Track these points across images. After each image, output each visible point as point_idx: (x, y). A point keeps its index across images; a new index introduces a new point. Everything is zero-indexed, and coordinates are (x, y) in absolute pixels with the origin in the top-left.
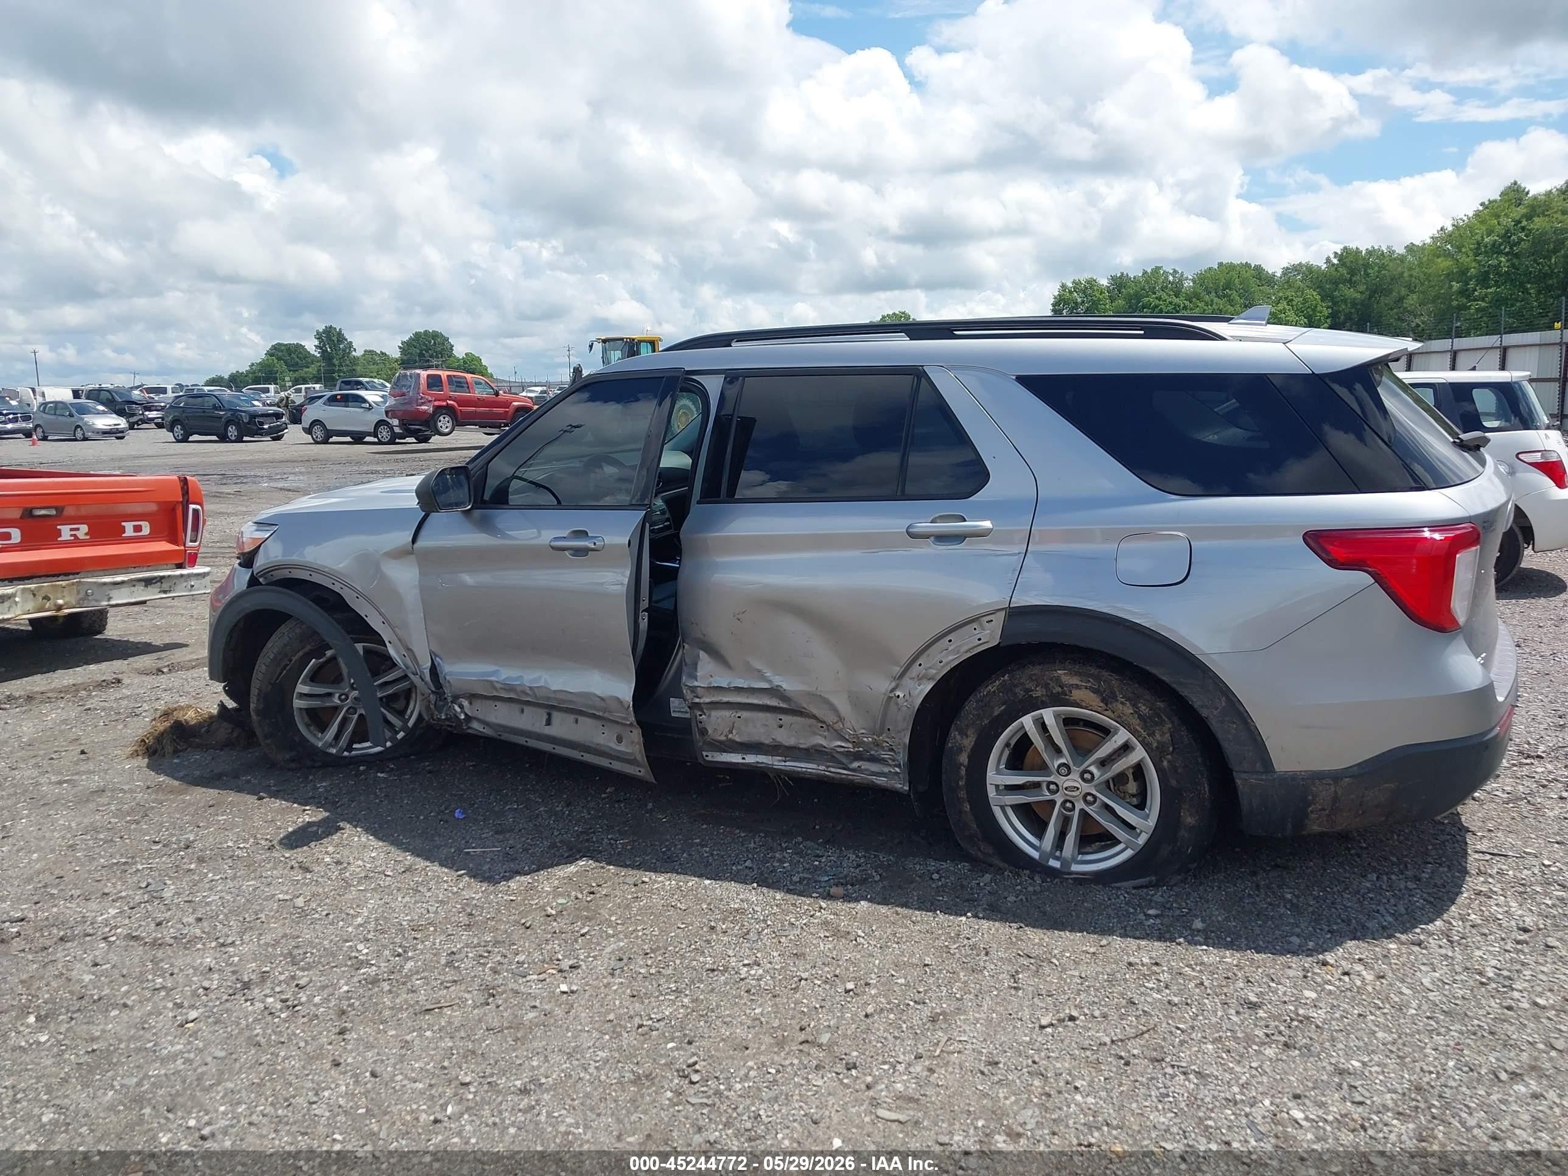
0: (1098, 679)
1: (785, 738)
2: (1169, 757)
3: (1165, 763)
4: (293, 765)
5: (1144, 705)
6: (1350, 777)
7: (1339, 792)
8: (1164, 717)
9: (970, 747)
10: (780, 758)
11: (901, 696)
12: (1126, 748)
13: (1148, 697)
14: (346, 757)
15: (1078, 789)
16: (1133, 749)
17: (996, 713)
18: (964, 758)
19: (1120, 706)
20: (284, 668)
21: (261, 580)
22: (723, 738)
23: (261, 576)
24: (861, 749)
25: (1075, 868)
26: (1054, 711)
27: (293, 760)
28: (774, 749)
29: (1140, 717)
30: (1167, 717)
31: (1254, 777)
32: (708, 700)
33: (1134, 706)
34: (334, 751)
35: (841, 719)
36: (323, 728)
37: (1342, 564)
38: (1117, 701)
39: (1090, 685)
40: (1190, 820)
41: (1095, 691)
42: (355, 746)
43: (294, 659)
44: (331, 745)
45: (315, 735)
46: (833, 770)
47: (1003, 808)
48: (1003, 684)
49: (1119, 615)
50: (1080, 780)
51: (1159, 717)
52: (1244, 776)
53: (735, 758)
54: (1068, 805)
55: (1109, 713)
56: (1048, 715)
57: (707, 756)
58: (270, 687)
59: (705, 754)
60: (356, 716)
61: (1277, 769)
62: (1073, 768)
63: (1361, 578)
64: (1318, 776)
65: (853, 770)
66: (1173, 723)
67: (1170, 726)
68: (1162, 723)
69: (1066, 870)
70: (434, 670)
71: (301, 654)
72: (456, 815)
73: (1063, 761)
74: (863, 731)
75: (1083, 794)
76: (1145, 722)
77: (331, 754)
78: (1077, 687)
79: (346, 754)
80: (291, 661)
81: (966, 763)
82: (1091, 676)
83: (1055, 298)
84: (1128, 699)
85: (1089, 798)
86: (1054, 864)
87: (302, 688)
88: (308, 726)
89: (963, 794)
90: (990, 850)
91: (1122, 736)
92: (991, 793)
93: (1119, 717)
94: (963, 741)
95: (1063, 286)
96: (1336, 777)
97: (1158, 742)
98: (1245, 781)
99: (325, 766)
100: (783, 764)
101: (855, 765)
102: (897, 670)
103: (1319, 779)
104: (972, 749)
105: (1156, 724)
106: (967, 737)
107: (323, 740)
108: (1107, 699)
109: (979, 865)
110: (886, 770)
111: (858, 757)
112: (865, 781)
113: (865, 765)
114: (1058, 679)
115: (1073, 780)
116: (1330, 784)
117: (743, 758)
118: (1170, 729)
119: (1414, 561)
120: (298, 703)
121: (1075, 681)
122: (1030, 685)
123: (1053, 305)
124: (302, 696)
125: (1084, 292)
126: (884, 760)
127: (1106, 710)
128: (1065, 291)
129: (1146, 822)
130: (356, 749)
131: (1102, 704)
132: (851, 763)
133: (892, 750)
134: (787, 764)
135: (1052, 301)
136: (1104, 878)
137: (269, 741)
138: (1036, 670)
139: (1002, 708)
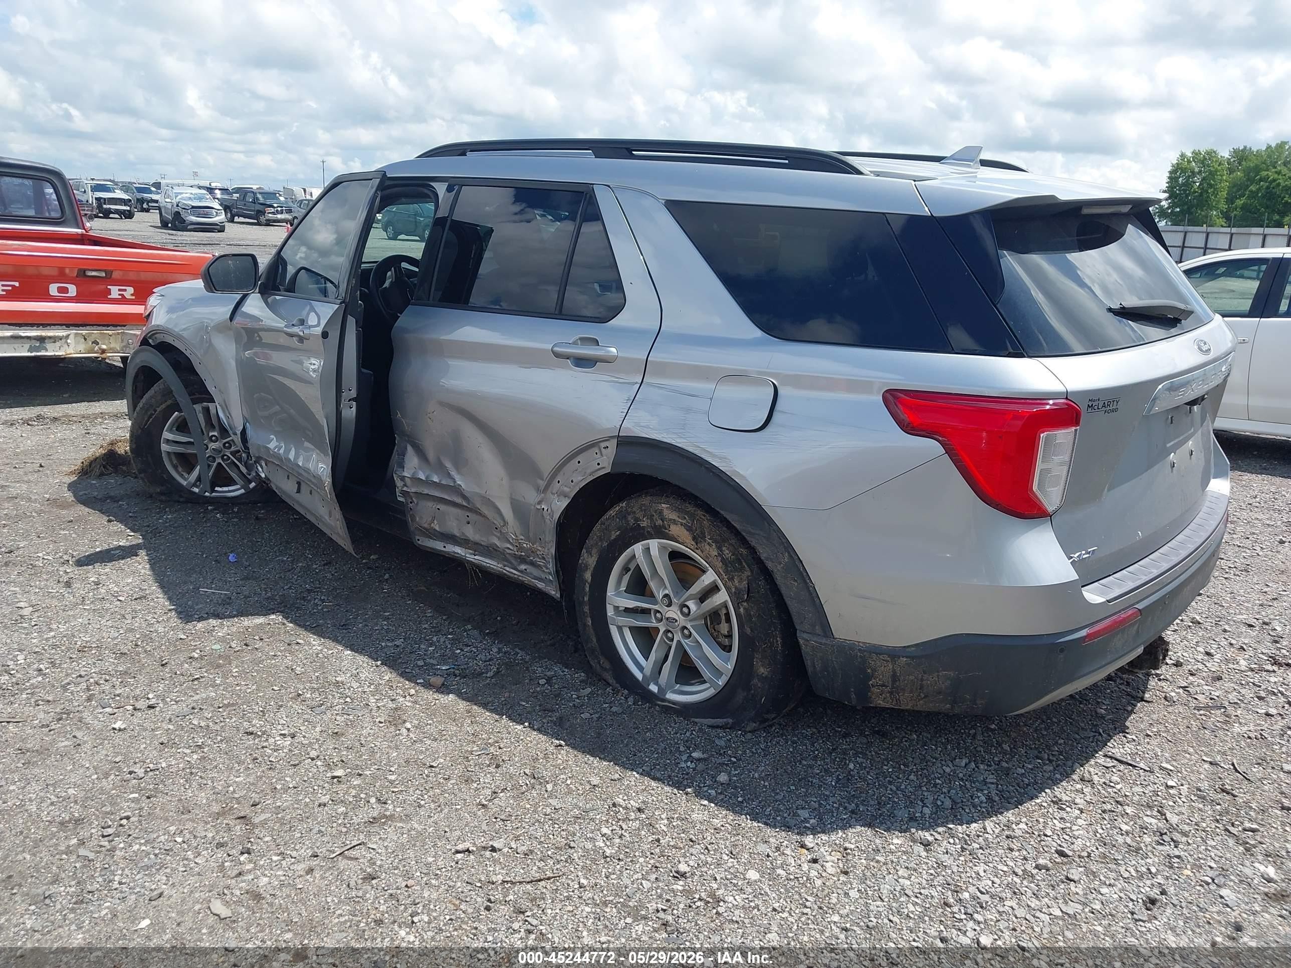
0: (692, 516)
1: (470, 533)
2: (745, 604)
3: (742, 610)
4: (163, 498)
5: (728, 549)
6: (907, 657)
7: (898, 670)
8: (744, 564)
9: (593, 566)
10: (471, 551)
11: (546, 509)
12: (713, 589)
13: (733, 542)
14: (207, 497)
15: (676, 621)
16: (719, 590)
17: (613, 537)
18: (588, 576)
19: (707, 547)
20: (150, 417)
21: (150, 341)
22: (426, 526)
23: (150, 337)
24: (523, 554)
25: (670, 696)
26: (659, 543)
27: (162, 493)
28: (464, 542)
29: (723, 561)
30: (747, 564)
31: (815, 639)
32: (413, 490)
33: (719, 548)
34: (196, 490)
35: (505, 523)
36: (190, 470)
37: (913, 428)
38: (705, 541)
39: (684, 522)
40: (762, 671)
41: (689, 529)
42: (216, 489)
43: (158, 410)
44: (195, 485)
45: (182, 476)
46: (508, 569)
47: (620, 629)
48: (620, 511)
49: (702, 456)
50: (679, 613)
51: (740, 563)
52: (805, 636)
53: (438, 545)
54: (670, 635)
55: (699, 551)
56: (654, 544)
57: (419, 540)
58: (140, 431)
59: (417, 537)
60: (215, 464)
61: (836, 636)
62: (674, 600)
63: (931, 447)
64: (877, 651)
65: (521, 571)
66: (752, 571)
67: (749, 574)
68: (742, 569)
69: (662, 697)
70: (244, 432)
71: (163, 406)
72: (230, 558)
73: (667, 592)
74: (523, 538)
75: (680, 626)
76: (726, 566)
77: (195, 493)
78: (675, 522)
79: (207, 494)
80: (155, 411)
81: (589, 580)
82: (687, 513)
83: (1173, 166)
84: (715, 541)
85: (686, 632)
86: (654, 688)
87: (167, 435)
88: (175, 467)
89: (586, 609)
90: (607, 665)
91: (709, 577)
92: (610, 612)
93: (707, 557)
94: (589, 559)
95: (1183, 156)
96: (893, 654)
97: (736, 588)
98: (807, 640)
99: (188, 501)
100: (473, 556)
101: (523, 567)
102: (542, 484)
103: (877, 654)
104: (594, 568)
105: (736, 570)
106: (592, 556)
107: (187, 480)
108: (698, 539)
109: (594, 677)
110: (543, 576)
111: (523, 560)
112: (531, 584)
113: (530, 569)
114: (661, 513)
115: (673, 613)
116: (887, 661)
117: (445, 547)
118: (748, 576)
119: (984, 434)
120: (164, 447)
121: (673, 516)
122: (639, 515)
123: (1170, 172)
124: (168, 441)
125: (1203, 162)
126: (539, 565)
127: (697, 549)
128: (1183, 160)
129: (727, 664)
130: (217, 492)
131: (693, 543)
132: (519, 565)
133: (544, 558)
134: (476, 557)
135: (1170, 168)
136: (687, 711)
137: (142, 475)
138: (646, 500)
139: (618, 533)
